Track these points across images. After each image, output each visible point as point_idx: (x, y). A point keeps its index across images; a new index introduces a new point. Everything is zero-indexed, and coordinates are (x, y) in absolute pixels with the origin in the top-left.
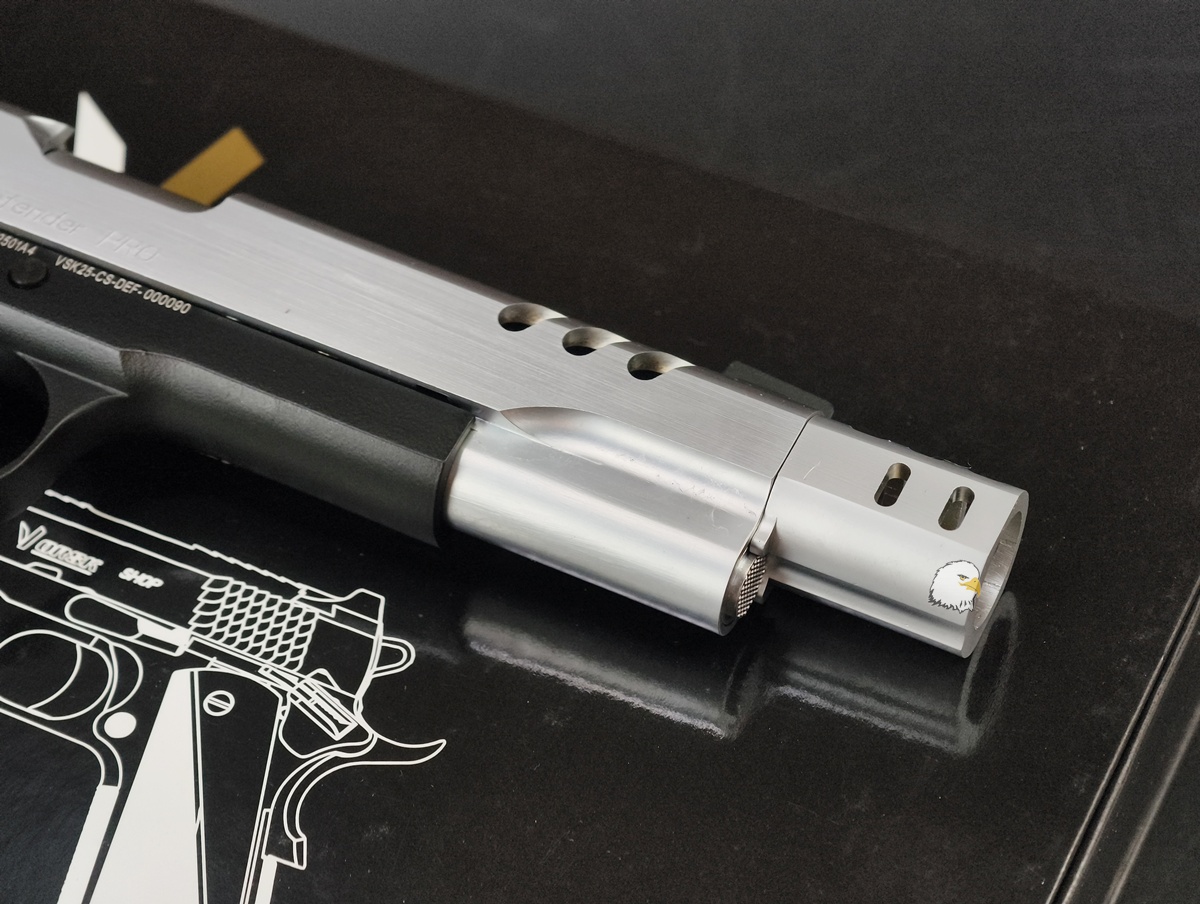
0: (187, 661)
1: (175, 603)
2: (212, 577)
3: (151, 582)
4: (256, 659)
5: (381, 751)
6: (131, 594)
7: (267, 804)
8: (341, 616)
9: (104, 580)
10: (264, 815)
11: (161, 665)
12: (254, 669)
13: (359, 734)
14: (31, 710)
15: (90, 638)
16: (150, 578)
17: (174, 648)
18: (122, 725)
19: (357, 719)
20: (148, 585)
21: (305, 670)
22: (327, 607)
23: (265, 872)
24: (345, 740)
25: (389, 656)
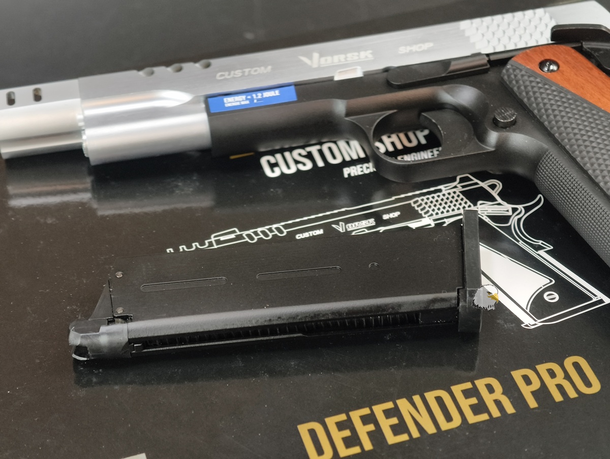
1: (410, 213)
2: (412, 202)
3: (396, 214)
4: (457, 212)
5: (527, 209)
7: (518, 241)
8: (463, 187)
9: (381, 223)
10: (521, 244)
13: (514, 210)
16: (393, 213)
17: (430, 225)
19: (509, 207)
21: (475, 205)
22: (455, 187)
23: (544, 256)
24: (513, 212)
25: (493, 187)
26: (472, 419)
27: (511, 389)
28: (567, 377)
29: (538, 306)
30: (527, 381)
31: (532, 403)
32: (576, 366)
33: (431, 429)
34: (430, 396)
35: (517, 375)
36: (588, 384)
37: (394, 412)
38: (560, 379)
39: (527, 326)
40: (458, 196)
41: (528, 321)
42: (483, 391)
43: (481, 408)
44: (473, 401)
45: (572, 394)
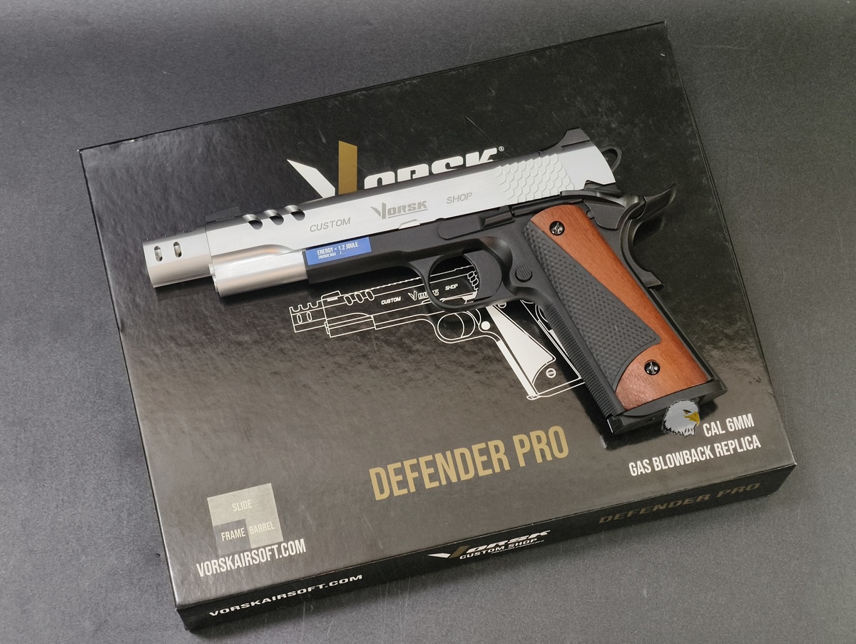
1: (465, 287)
2: (468, 274)
6: (452, 293)
7: (538, 320)
9: (443, 294)
10: (539, 322)
14: (462, 337)
16: (453, 285)
18: (486, 325)
20: (455, 287)
23: (553, 335)
26: (482, 473)
27: (511, 451)
28: (549, 444)
29: (541, 382)
30: (522, 445)
31: (522, 464)
32: (556, 434)
33: (454, 480)
34: (457, 452)
35: (516, 439)
36: (561, 450)
37: (432, 464)
38: (543, 445)
39: (530, 397)
41: (532, 393)
42: (492, 451)
43: (488, 464)
44: (485, 458)
45: (549, 458)
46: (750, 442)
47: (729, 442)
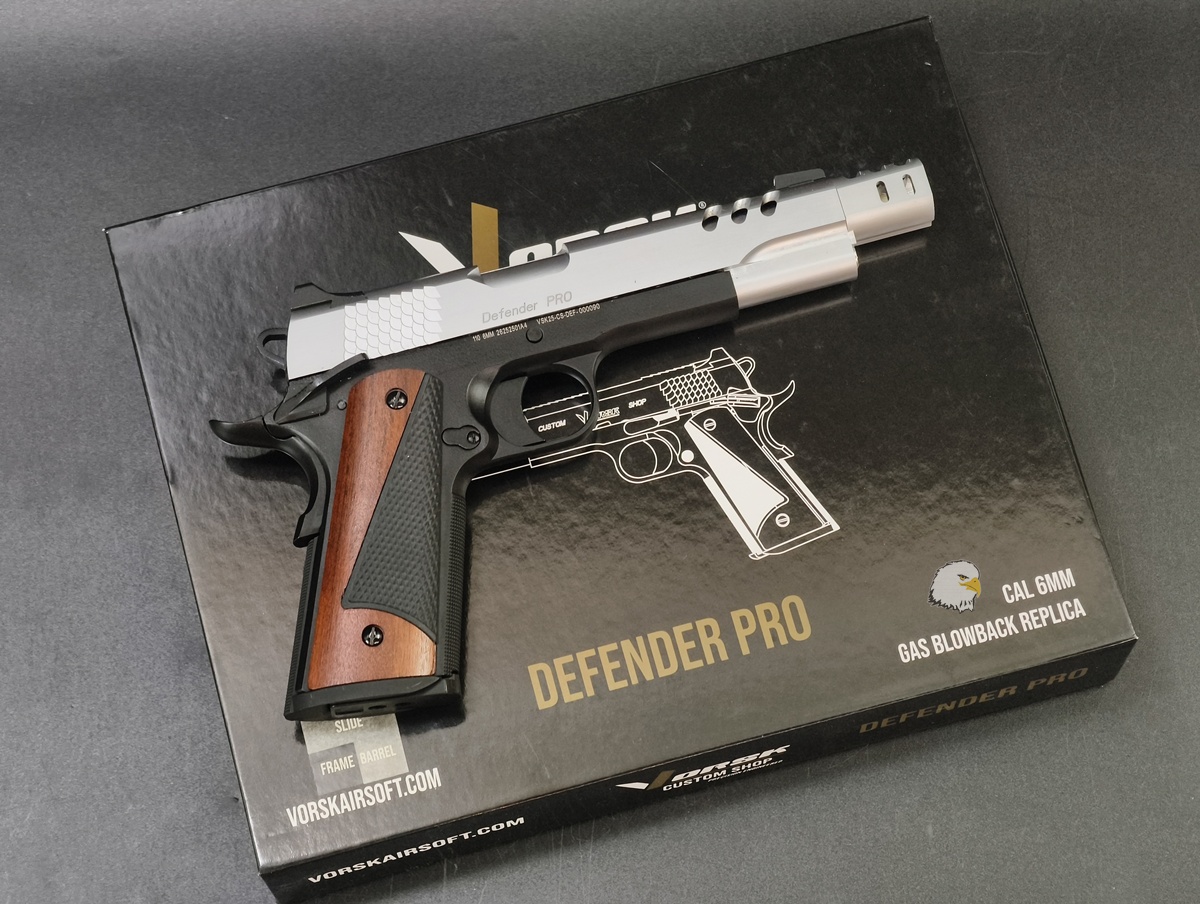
0: (684, 419)
1: (657, 402)
2: (660, 384)
4: (704, 401)
5: (777, 400)
6: (638, 411)
7: (761, 445)
8: (715, 365)
9: (626, 413)
10: (764, 449)
11: (678, 426)
12: (708, 405)
13: (764, 400)
14: (654, 474)
15: (645, 436)
16: (640, 400)
17: (675, 418)
18: (688, 456)
19: (758, 396)
20: (642, 403)
21: (724, 392)
22: (707, 365)
23: (784, 466)
24: (762, 405)
25: (745, 366)
26: (688, 665)
27: (728, 633)
28: (782, 621)
29: (770, 532)
30: (744, 622)
31: (745, 650)
32: (793, 606)
33: (649, 676)
34: (653, 637)
35: (736, 615)
36: (800, 630)
37: (616, 655)
38: (775, 623)
39: (753, 556)
40: (709, 378)
41: (756, 550)
42: (702, 634)
43: (697, 653)
44: (692, 645)
45: (784, 641)
46: (1071, 609)
47: (1041, 610)
